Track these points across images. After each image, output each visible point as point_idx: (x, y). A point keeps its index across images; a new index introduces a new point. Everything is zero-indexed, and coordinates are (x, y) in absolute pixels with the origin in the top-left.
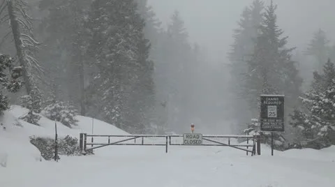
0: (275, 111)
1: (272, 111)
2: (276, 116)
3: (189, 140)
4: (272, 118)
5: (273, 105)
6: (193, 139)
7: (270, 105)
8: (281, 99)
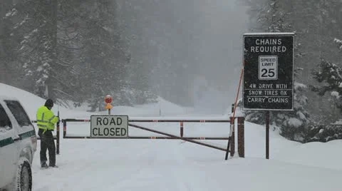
0: (275, 66)
1: (268, 66)
2: (275, 77)
3: (102, 127)
4: (269, 82)
5: (269, 54)
6: (109, 126)
7: (265, 54)
8: (287, 41)
